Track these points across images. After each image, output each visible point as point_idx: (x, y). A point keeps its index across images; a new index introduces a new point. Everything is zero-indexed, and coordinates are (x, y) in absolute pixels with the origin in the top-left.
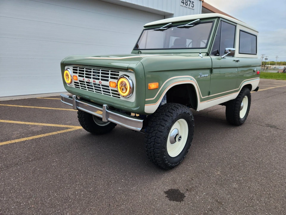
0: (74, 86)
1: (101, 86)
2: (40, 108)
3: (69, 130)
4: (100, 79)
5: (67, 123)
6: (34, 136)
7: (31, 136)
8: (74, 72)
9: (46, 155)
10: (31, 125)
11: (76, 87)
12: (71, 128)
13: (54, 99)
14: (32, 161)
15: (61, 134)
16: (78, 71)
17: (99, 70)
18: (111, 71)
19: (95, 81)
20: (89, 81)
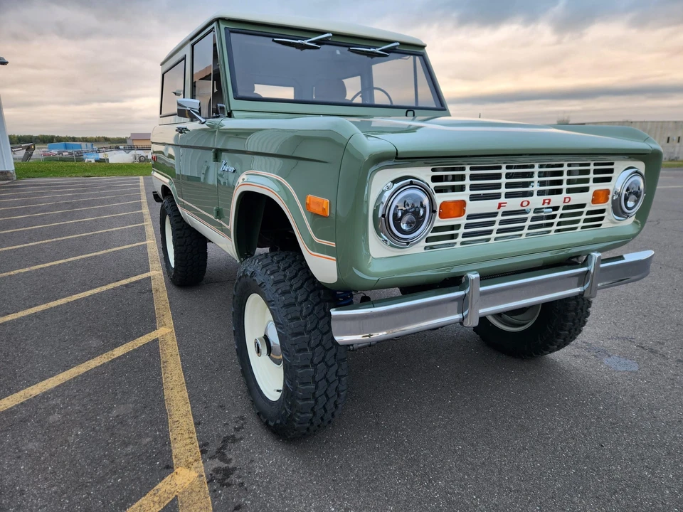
0: (420, 248)
1: (559, 212)
16: (467, 182)
17: (561, 166)
18: (595, 165)
19: (550, 200)
20: (525, 204)
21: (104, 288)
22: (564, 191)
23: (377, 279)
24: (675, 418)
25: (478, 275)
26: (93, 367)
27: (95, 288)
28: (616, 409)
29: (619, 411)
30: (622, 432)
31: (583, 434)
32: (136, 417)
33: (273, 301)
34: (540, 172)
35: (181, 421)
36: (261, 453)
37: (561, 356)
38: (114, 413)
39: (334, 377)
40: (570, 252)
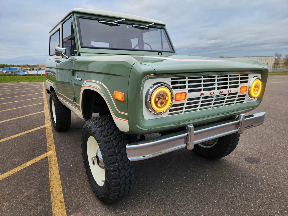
16: (187, 84)
17: (227, 76)
18: (241, 75)
19: (222, 91)
20: (212, 93)
21: (23, 133)
22: (228, 87)
23: (147, 129)
24: (277, 184)
25: (193, 126)
26: (16, 171)
27: (19, 133)
28: (253, 181)
29: (254, 182)
30: (256, 192)
31: (239, 194)
32: (36, 196)
33: (99, 140)
34: (218, 79)
35: (57, 197)
36: (95, 211)
37: (227, 158)
38: (25, 194)
39: (129, 175)
40: (231, 114)
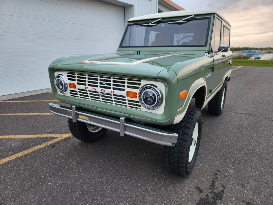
0: (69, 95)
1: (112, 96)
2: (5, 115)
3: (55, 140)
4: (112, 88)
5: (49, 131)
6: (16, 153)
7: (12, 155)
8: (69, 79)
9: (43, 178)
10: (6, 139)
11: (71, 95)
12: (57, 137)
13: (19, 101)
14: (29, 189)
15: (48, 146)
16: (76, 78)
17: (110, 78)
18: (128, 80)
19: (104, 90)
20: (94, 89)
34: (100, 79)
